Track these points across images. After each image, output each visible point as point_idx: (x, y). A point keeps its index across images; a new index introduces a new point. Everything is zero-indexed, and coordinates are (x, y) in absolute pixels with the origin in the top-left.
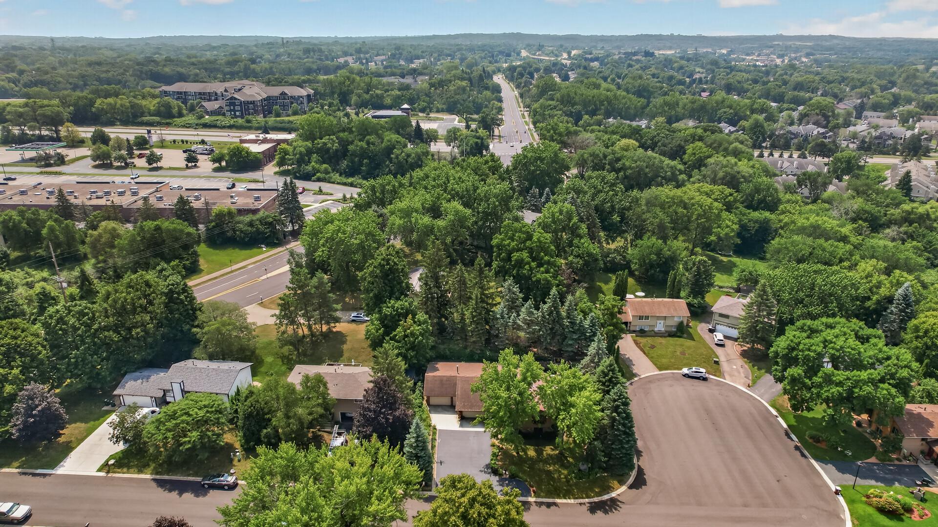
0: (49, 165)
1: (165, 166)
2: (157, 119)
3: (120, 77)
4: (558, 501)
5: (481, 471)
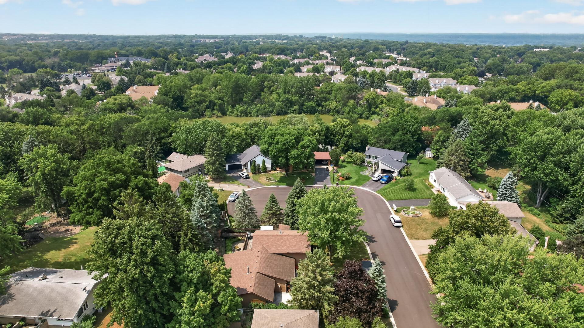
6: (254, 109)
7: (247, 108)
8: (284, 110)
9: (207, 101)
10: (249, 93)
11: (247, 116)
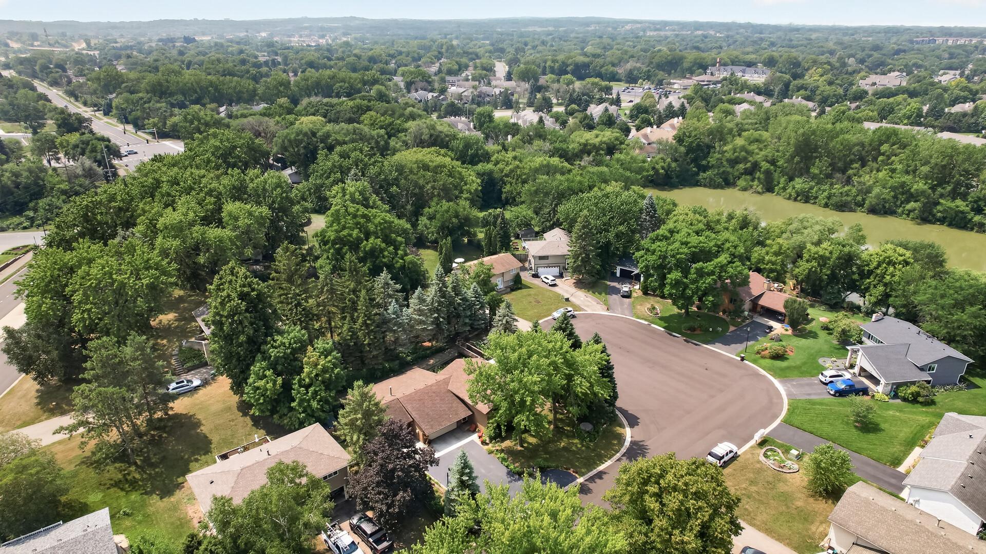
5: (510, 482)
6: (824, 191)
7: (812, 188)
8: (887, 205)
9: (750, 161)
10: (826, 161)
11: (806, 202)
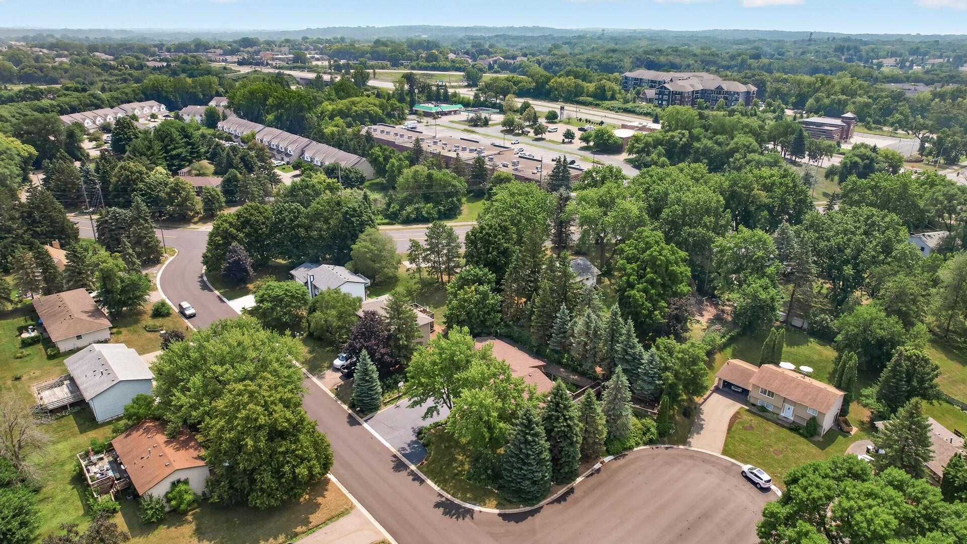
0: (476, 125)
1: (548, 139)
2: (590, 99)
3: (617, 63)
4: (429, 482)
5: (413, 428)
